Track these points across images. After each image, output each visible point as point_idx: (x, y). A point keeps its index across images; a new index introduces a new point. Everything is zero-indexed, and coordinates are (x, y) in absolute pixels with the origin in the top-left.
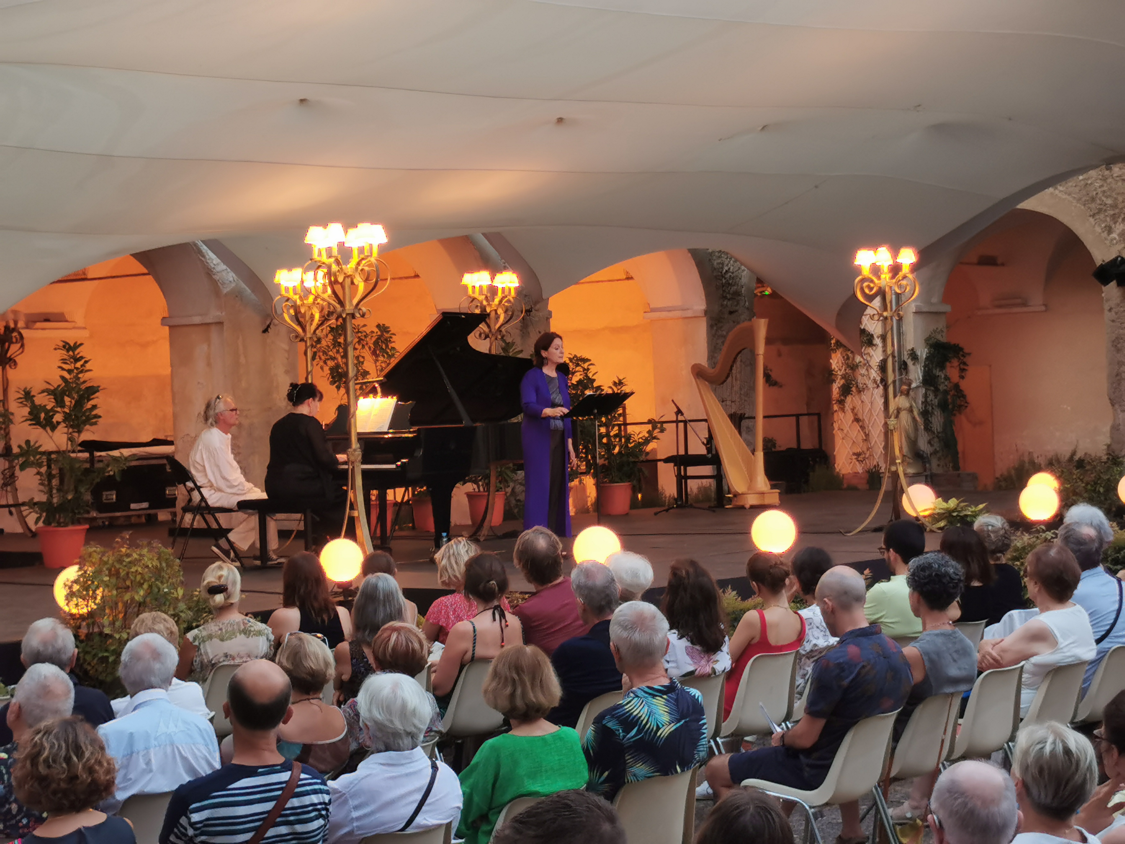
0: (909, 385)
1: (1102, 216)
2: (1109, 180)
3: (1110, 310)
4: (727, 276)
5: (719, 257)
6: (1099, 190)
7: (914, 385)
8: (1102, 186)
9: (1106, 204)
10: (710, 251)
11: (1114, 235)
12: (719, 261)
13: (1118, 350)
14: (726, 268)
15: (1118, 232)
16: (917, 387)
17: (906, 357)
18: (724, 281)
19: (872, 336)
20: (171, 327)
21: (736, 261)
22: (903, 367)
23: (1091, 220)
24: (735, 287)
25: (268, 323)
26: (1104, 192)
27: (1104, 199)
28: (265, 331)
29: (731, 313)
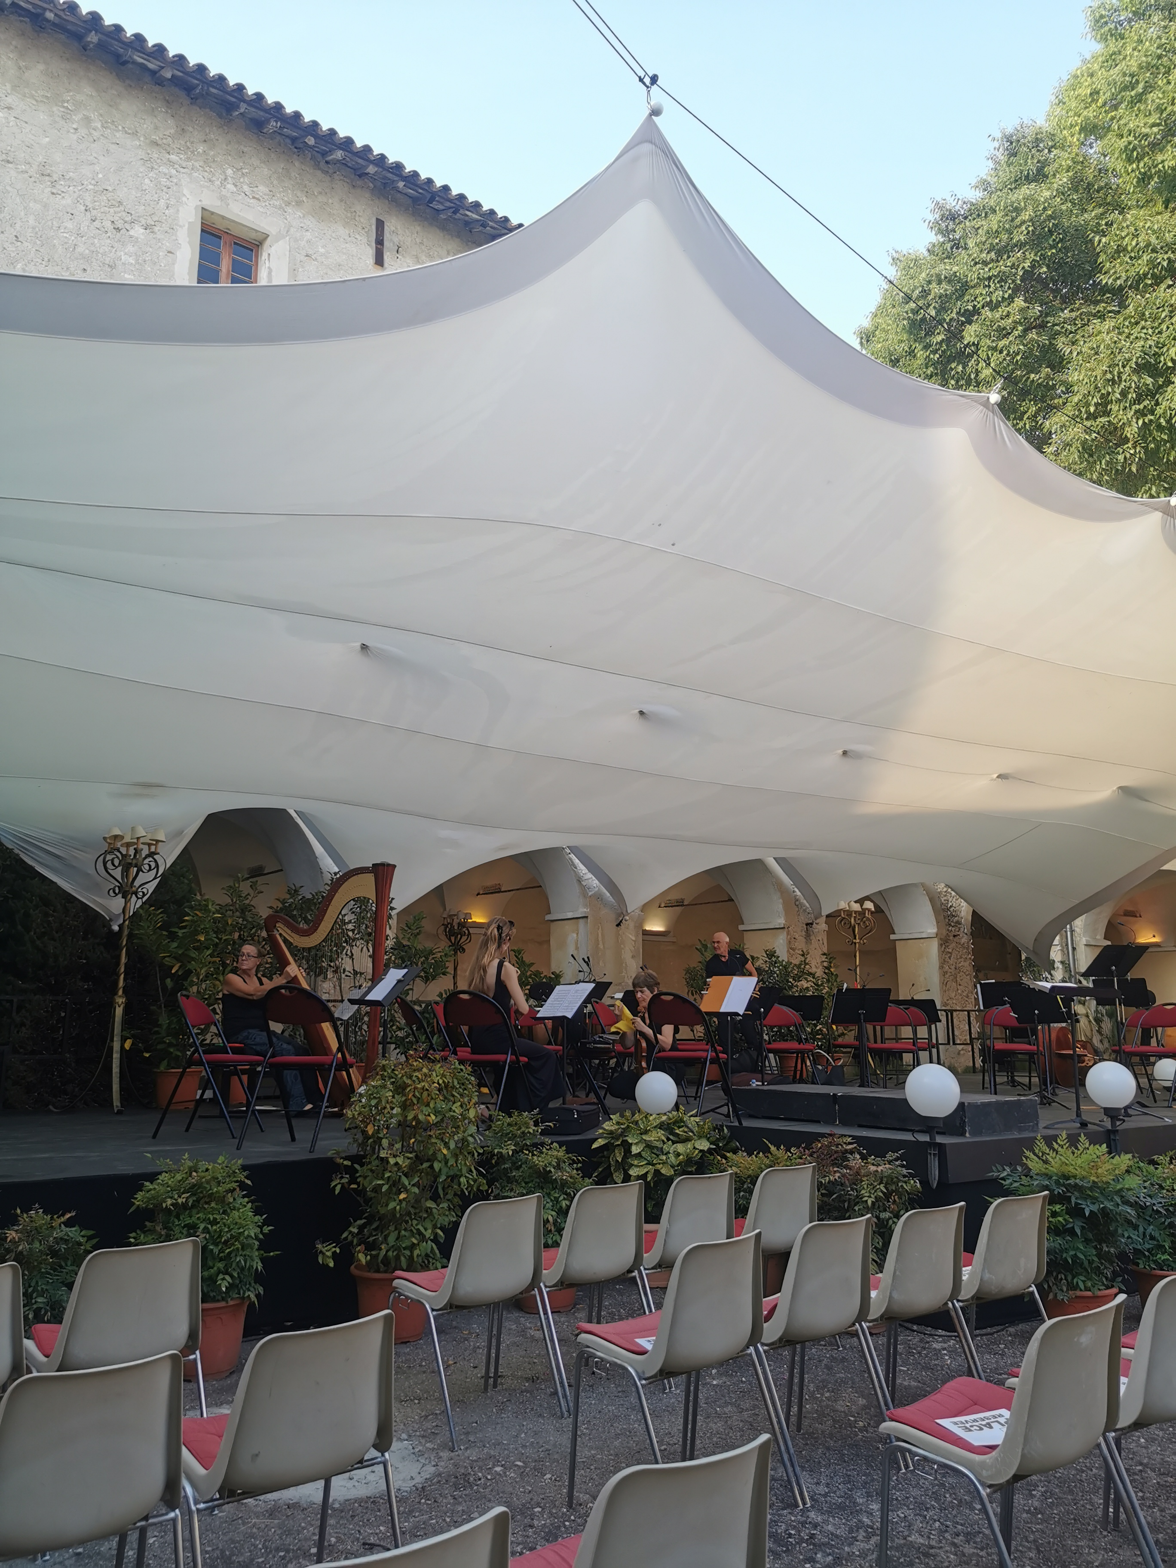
4: (951, 910)
5: (944, 896)
12: (945, 899)
14: (950, 905)
18: (949, 913)
20: (553, 921)
24: (954, 919)
25: (621, 919)
28: (618, 925)
29: (954, 936)
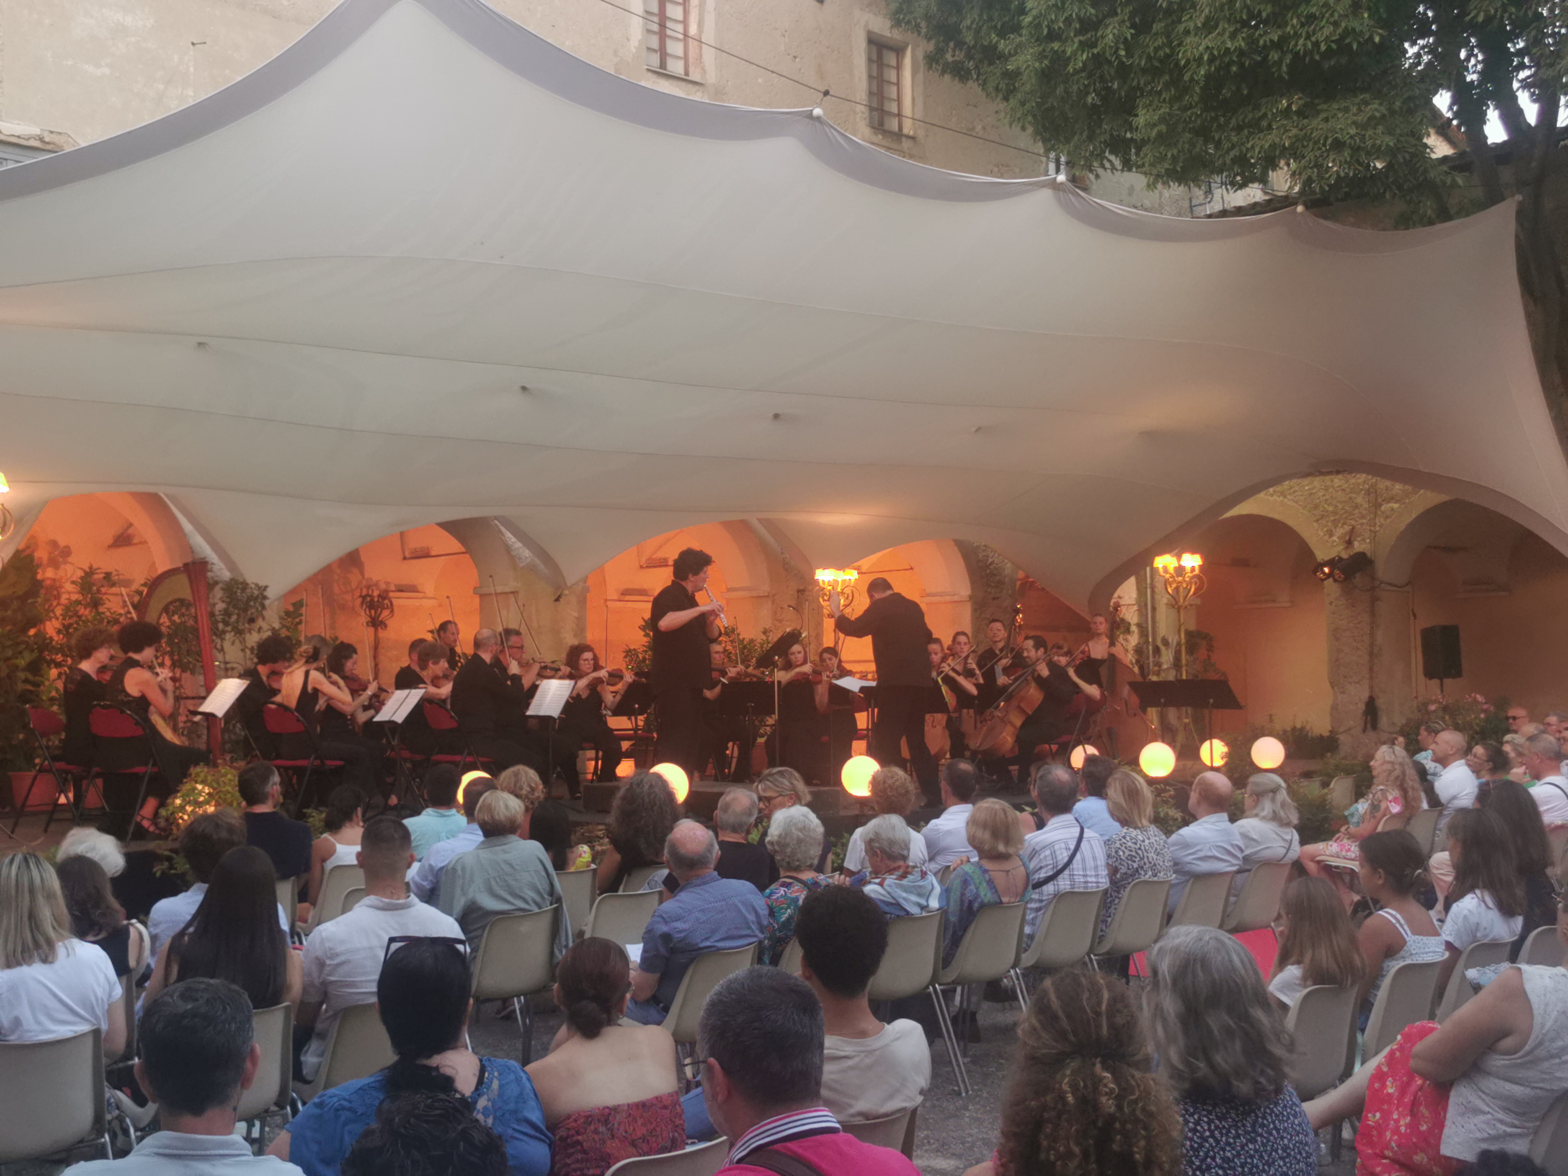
0: (1160, 666)
1: (1324, 522)
2: (1331, 490)
3: (1331, 603)
4: (991, 567)
5: (984, 551)
6: (1322, 499)
7: (1165, 666)
8: (1324, 495)
9: (1327, 511)
10: (975, 545)
11: (1335, 538)
12: (984, 554)
13: (1337, 639)
14: (990, 560)
15: (1338, 535)
16: (1168, 669)
17: (1159, 643)
18: (988, 571)
19: (1129, 624)
20: (482, 596)
21: (999, 555)
22: (1157, 650)
23: (1315, 524)
24: (997, 578)
25: (559, 593)
26: (1326, 500)
27: (1326, 506)
29: (994, 599)
